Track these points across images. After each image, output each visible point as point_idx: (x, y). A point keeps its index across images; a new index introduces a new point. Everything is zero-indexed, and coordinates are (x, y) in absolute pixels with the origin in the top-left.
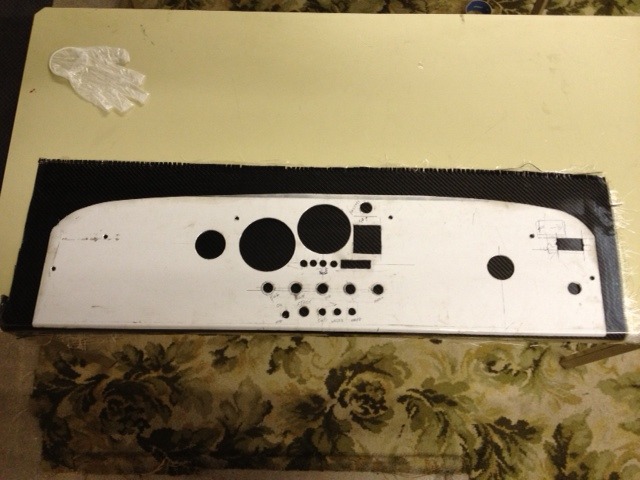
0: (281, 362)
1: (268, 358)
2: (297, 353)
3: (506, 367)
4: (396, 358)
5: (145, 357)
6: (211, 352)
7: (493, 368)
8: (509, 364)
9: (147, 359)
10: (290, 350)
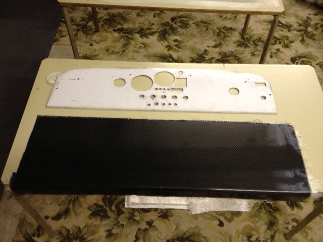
0: (141, 236)
1: (134, 234)
2: (149, 231)
3: (257, 239)
4: (201, 234)
5: (71, 232)
6: (105, 231)
7: (251, 239)
8: (259, 237)
9: (72, 234)
10: (146, 230)
